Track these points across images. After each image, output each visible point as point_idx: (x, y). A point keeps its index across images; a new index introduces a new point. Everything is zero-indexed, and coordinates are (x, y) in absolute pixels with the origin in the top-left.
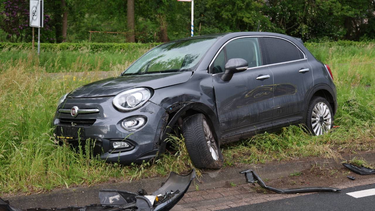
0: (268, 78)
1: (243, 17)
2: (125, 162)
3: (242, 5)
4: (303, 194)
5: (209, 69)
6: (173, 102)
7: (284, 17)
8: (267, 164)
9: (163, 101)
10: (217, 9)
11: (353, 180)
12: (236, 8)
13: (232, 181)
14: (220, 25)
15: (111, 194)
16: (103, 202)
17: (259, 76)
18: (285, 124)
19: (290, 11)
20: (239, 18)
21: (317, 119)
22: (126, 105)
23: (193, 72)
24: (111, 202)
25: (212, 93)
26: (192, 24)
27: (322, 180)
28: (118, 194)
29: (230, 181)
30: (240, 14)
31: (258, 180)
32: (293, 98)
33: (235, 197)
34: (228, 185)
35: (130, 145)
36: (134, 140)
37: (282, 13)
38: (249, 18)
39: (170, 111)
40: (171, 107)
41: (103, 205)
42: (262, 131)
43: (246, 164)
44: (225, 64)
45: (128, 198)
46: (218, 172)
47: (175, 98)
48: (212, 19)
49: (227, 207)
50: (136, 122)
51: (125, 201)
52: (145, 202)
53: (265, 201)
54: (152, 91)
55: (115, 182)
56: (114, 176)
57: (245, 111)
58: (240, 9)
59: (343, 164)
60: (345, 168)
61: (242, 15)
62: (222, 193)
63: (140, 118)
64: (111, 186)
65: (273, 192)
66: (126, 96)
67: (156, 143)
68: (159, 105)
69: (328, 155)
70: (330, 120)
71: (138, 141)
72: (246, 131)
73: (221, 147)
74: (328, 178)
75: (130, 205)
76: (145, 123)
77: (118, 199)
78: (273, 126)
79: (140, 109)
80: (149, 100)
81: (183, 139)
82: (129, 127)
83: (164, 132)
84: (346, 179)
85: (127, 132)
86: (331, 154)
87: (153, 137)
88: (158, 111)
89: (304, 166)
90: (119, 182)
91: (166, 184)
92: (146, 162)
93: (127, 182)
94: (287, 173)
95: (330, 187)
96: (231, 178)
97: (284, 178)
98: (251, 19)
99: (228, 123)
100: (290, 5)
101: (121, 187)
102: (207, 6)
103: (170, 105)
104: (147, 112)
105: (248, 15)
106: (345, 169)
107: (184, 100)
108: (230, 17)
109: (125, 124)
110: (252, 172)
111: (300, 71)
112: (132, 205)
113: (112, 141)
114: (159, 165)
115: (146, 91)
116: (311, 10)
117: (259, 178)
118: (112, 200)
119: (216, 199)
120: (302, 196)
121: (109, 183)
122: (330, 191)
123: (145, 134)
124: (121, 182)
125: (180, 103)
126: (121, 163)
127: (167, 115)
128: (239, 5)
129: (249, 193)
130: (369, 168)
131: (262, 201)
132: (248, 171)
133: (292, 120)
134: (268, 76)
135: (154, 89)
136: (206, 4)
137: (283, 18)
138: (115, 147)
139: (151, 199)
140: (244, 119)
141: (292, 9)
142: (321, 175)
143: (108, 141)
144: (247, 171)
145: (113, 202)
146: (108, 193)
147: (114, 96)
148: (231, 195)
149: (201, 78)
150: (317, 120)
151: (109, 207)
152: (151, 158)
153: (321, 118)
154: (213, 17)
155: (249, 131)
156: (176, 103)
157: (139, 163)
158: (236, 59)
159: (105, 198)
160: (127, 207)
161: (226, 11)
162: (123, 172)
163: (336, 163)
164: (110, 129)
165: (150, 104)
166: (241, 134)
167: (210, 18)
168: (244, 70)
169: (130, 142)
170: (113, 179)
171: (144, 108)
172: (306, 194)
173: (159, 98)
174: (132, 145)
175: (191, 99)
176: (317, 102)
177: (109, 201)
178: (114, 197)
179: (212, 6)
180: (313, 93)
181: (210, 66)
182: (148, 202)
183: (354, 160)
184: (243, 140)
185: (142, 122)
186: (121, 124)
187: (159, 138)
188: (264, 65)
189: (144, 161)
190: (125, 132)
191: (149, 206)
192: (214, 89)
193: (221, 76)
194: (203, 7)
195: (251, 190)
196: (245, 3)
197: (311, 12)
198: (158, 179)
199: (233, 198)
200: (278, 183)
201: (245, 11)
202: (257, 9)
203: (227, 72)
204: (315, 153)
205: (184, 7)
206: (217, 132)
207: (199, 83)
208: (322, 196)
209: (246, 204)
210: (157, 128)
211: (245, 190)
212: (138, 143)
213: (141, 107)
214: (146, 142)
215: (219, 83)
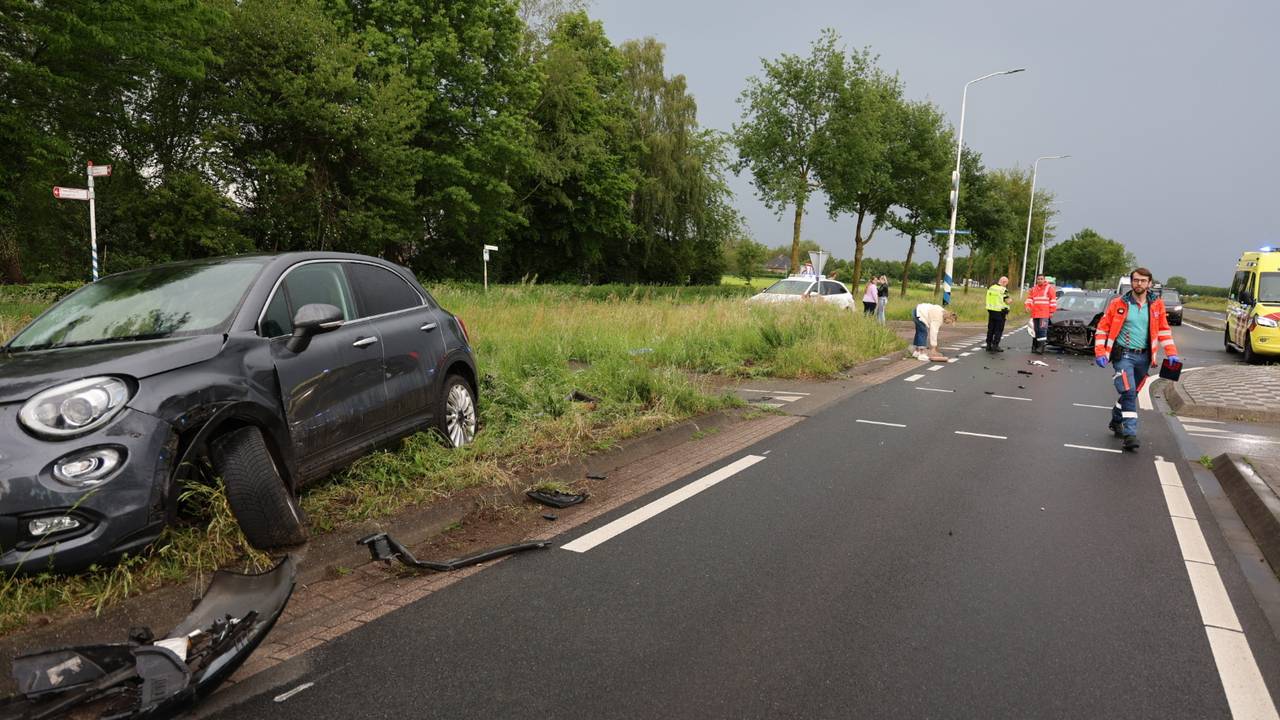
0: (373, 343)
1: (200, 238)
2: (70, 566)
3: (197, 213)
4: (490, 564)
5: (260, 329)
6: (189, 406)
7: (281, 238)
8: (399, 516)
9: (164, 406)
10: (141, 220)
11: (553, 519)
12: (183, 219)
13: (338, 563)
14: (149, 251)
15: (52, 658)
16: (30, 687)
17: (357, 341)
18: (407, 430)
19: (291, 229)
20: (191, 238)
21: (454, 415)
22: (60, 422)
23: (226, 336)
24: (55, 679)
25: (271, 378)
26: (94, 246)
27: (504, 529)
28: (74, 656)
29: (336, 563)
30: (192, 232)
31: (399, 551)
32: (418, 379)
33: (358, 597)
34: (332, 574)
35: (85, 522)
36: (95, 508)
37: (275, 231)
38: (212, 239)
39: (181, 428)
40: (183, 417)
41: (29, 696)
42: (369, 450)
43: (355, 522)
44: (294, 317)
45: (107, 660)
46: (306, 549)
47: (193, 396)
48: (131, 239)
49: (356, 625)
50: (94, 462)
51: (98, 667)
52: (163, 659)
53: (427, 593)
54: (132, 383)
55: (46, 622)
56: (40, 609)
57: (336, 413)
58: (193, 221)
59: (528, 493)
60: (533, 499)
61: (196, 233)
62: (327, 595)
63: (104, 452)
64: (37, 637)
65: (430, 571)
66: (57, 401)
67: (155, 507)
68: (154, 415)
69: (498, 481)
70: (473, 415)
71: (106, 509)
72: (341, 454)
73: (298, 493)
74: (511, 523)
75: (116, 675)
76: (121, 463)
77: (76, 669)
78: (388, 438)
79: (104, 429)
80: (128, 405)
81: (223, 488)
82: (75, 477)
83: (171, 476)
84: (542, 521)
85: (74, 490)
86: (503, 478)
87: (146, 493)
88: (153, 430)
89: (465, 508)
90: (58, 621)
91: (204, 602)
92: (131, 557)
93: (82, 615)
94: (438, 527)
95: (525, 542)
96: (336, 558)
97: (435, 537)
98: (215, 241)
99: (310, 439)
100: (291, 219)
101: (69, 633)
102: (118, 212)
103: (179, 412)
104: (125, 434)
105: (210, 234)
106: (530, 501)
107: (213, 399)
108: (171, 234)
109: (63, 471)
110: (386, 537)
111: (423, 328)
112: (122, 675)
113: (25, 518)
114: (169, 558)
115: (114, 384)
116: (332, 229)
117: (402, 548)
118: (59, 675)
119: (317, 610)
120: (488, 568)
121: (28, 631)
122: (533, 548)
123: (124, 488)
124: (65, 621)
125: (204, 407)
126: (55, 571)
127: (175, 437)
128: (190, 213)
129: (382, 582)
130: (567, 495)
131: (421, 594)
132: (377, 536)
133: (416, 422)
134: (374, 339)
135: (138, 377)
136: (116, 209)
137: (279, 242)
138: (36, 532)
139: (177, 647)
140: (337, 430)
141: (295, 225)
142: (499, 519)
143: (14, 520)
144: (375, 538)
145: (60, 679)
146: (43, 660)
147: (23, 402)
148: (349, 596)
149: (245, 347)
150: (454, 418)
151: (50, 696)
152: (144, 545)
153: (461, 413)
154: (134, 235)
155: (347, 451)
156: (196, 406)
157: (110, 562)
158: (317, 305)
159: (36, 675)
160: (108, 684)
161: (163, 224)
162: (65, 594)
163: (512, 493)
164: (11, 488)
165: (131, 414)
166: (333, 460)
167: (127, 237)
168: (336, 328)
169: (85, 514)
170: (40, 616)
171: (115, 426)
172: (494, 562)
173: (150, 399)
174: (90, 521)
175: (229, 395)
176: (453, 384)
177: (48, 679)
178: (63, 667)
179: (129, 213)
180: (446, 369)
181: (259, 321)
182: (172, 657)
183: (540, 484)
184: (337, 473)
185: (110, 460)
186: (53, 470)
187: (162, 494)
188: (361, 316)
189: (126, 555)
190: (65, 490)
191: (179, 668)
192: (275, 370)
193: (284, 342)
194: (109, 215)
195: (387, 576)
196: (203, 211)
197: (332, 232)
198: (167, 593)
199: (355, 600)
200: (427, 549)
201: (203, 226)
202: (228, 223)
203: (299, 332)
204: (474, 480)
205: (63, 213)
206: (288, 463)
207: (242, 359)
208: (525, 560)
209: (393, 608)
210: (154, 470)
211: (372, 577)
212: (107, 513)
213: (105, 424)
214: (129, 509)
215: (277, 357)
